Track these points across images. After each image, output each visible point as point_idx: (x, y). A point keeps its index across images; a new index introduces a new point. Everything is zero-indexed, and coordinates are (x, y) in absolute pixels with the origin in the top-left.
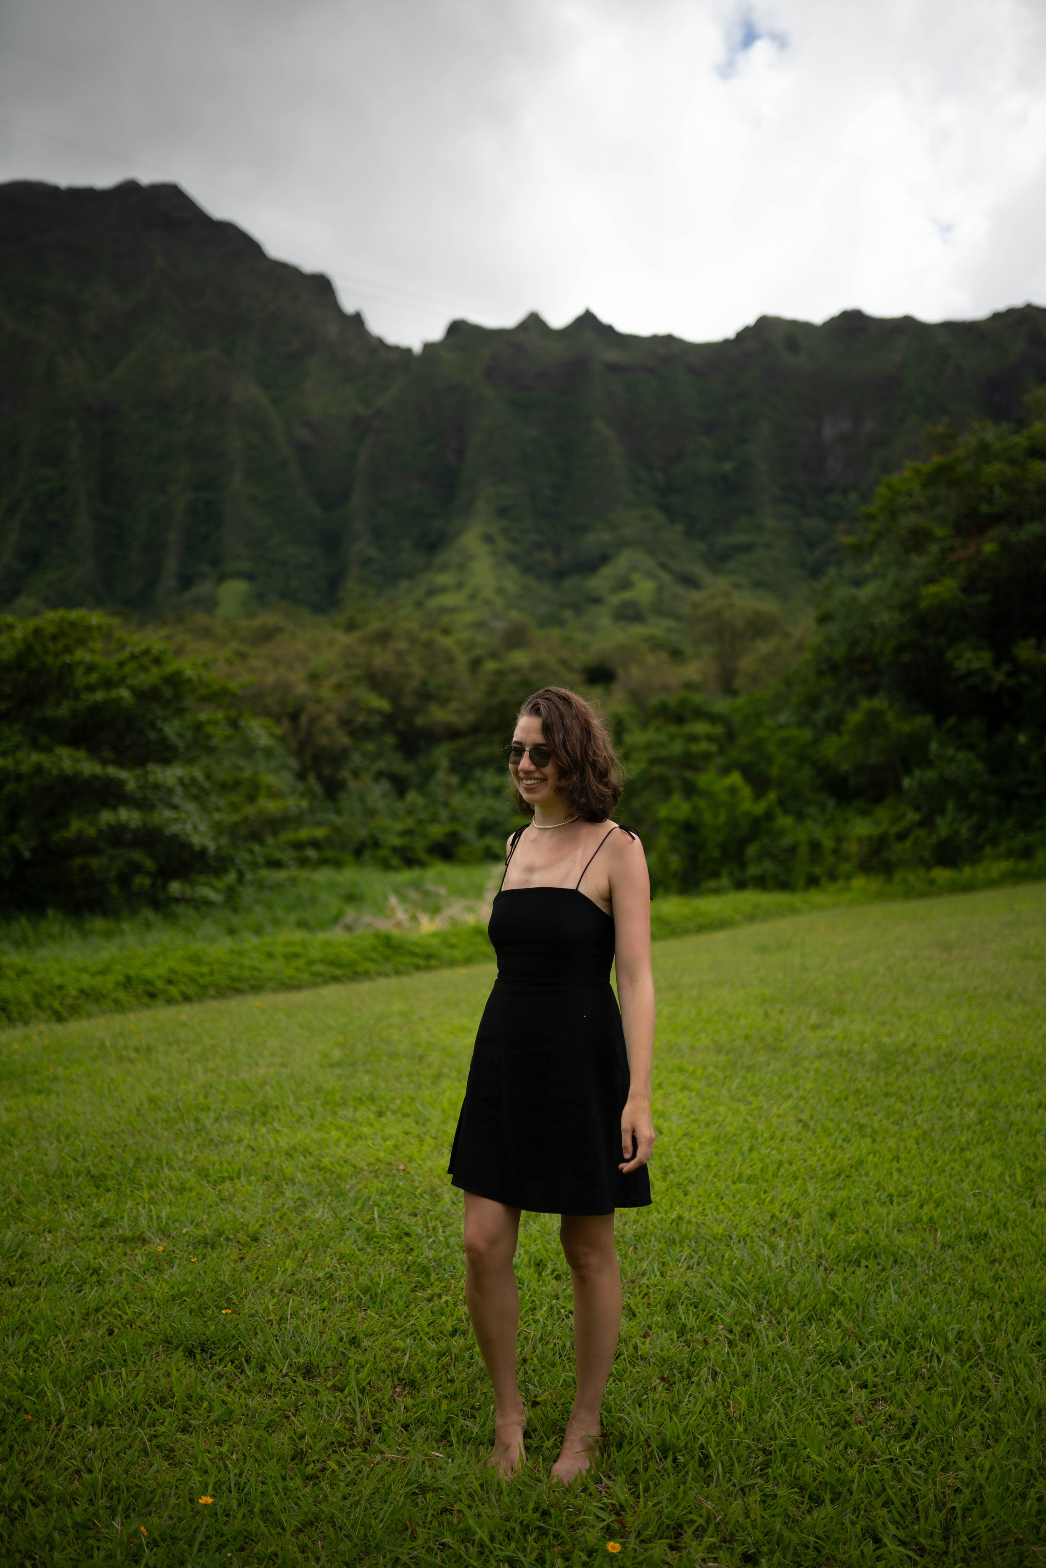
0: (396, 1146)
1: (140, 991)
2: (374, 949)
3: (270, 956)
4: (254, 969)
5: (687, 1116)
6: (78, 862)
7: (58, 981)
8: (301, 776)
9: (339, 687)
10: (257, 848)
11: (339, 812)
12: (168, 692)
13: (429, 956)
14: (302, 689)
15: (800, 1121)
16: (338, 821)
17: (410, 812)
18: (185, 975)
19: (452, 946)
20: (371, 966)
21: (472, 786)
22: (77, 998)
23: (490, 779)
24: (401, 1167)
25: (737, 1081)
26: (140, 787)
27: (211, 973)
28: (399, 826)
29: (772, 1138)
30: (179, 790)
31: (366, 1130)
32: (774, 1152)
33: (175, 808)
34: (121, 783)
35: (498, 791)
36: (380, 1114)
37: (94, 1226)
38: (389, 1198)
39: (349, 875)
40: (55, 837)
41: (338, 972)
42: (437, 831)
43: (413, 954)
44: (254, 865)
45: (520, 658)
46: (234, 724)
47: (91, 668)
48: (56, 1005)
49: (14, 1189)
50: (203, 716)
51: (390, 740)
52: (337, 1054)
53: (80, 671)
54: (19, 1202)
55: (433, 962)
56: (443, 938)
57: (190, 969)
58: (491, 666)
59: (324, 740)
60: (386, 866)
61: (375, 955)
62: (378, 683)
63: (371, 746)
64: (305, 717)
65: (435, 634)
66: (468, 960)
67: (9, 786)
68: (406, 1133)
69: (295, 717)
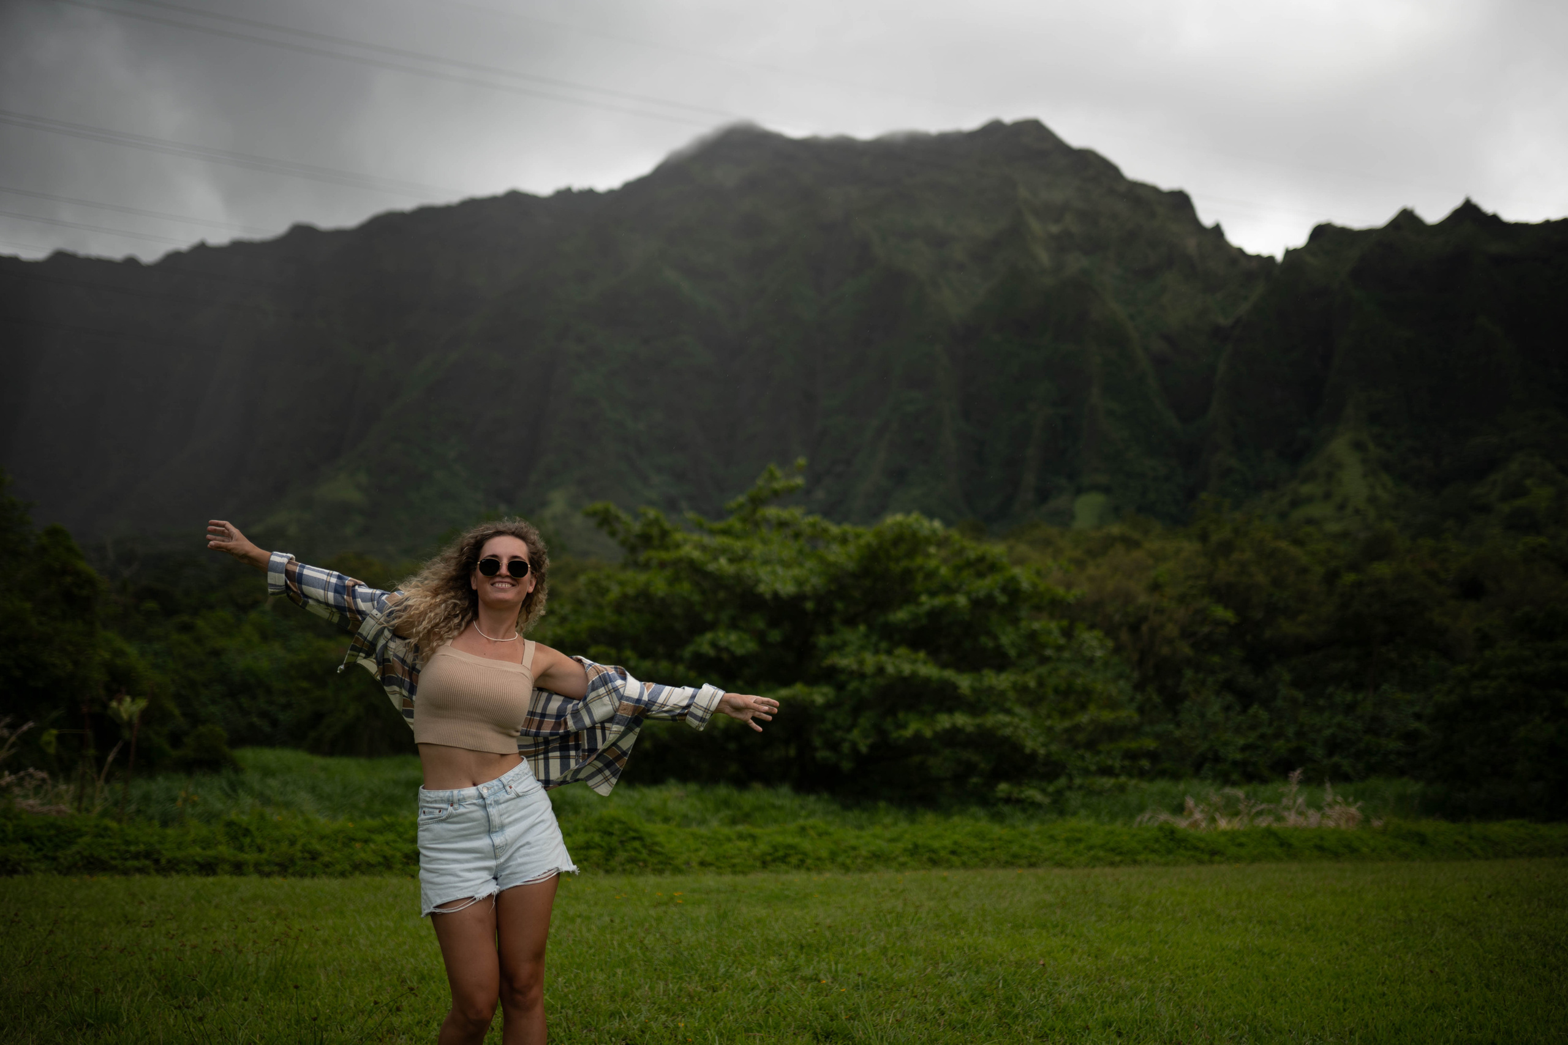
0: (1049, 953)
1: (925, 858)
2: (1157, 840)
3: (1052, 838)
4: (1033, 848)
6: (917, 759)
7: (853, 842)
8: (1139, 687)
9: (1182, 599)
10: (1088, 755)
11: (1178, 725)
12: (1002, 599)
13: (1213, 853)
14: (1143, 599)
16: (1178, 733)
17: (1253, 728)
18: (968, 848)
19: (1241, 845)
20: (1151, 857)
21: (1321, 702)
22: (867, 858)
23: (1343, 696)
24: (1042, 962)
26: (974, 690)
27: (993, 849)
28: (1241, 742)
30: (1011, 695)
33: (1008, 712)
34: (955, 687)
35: (1350, 708)
39: (1182, 786)
40: (895, 735)
41: (1118, 859)
42: (1281, 746)
43: (1196, 848)
44: (1086, 772)
45: (1382, 569)
46: (1068, 633)
47: (930, 575)
48: (848, 861)
50: (1036, 625)
51: (1237, 652)
53: (920, 577)
55: (1217, 858)
56: (1232, 837)
57: (974, 843)
58: (1350, 578)
59: (1165, 650)
61: (1156, 846)
62: (1222, 594)
63: (1216, 659)
64: (1145, 628)
65: (1283, 544)
66: (1255, 859)
67: (853, 685)
68: (1064, 946)
69: (1134, 629)
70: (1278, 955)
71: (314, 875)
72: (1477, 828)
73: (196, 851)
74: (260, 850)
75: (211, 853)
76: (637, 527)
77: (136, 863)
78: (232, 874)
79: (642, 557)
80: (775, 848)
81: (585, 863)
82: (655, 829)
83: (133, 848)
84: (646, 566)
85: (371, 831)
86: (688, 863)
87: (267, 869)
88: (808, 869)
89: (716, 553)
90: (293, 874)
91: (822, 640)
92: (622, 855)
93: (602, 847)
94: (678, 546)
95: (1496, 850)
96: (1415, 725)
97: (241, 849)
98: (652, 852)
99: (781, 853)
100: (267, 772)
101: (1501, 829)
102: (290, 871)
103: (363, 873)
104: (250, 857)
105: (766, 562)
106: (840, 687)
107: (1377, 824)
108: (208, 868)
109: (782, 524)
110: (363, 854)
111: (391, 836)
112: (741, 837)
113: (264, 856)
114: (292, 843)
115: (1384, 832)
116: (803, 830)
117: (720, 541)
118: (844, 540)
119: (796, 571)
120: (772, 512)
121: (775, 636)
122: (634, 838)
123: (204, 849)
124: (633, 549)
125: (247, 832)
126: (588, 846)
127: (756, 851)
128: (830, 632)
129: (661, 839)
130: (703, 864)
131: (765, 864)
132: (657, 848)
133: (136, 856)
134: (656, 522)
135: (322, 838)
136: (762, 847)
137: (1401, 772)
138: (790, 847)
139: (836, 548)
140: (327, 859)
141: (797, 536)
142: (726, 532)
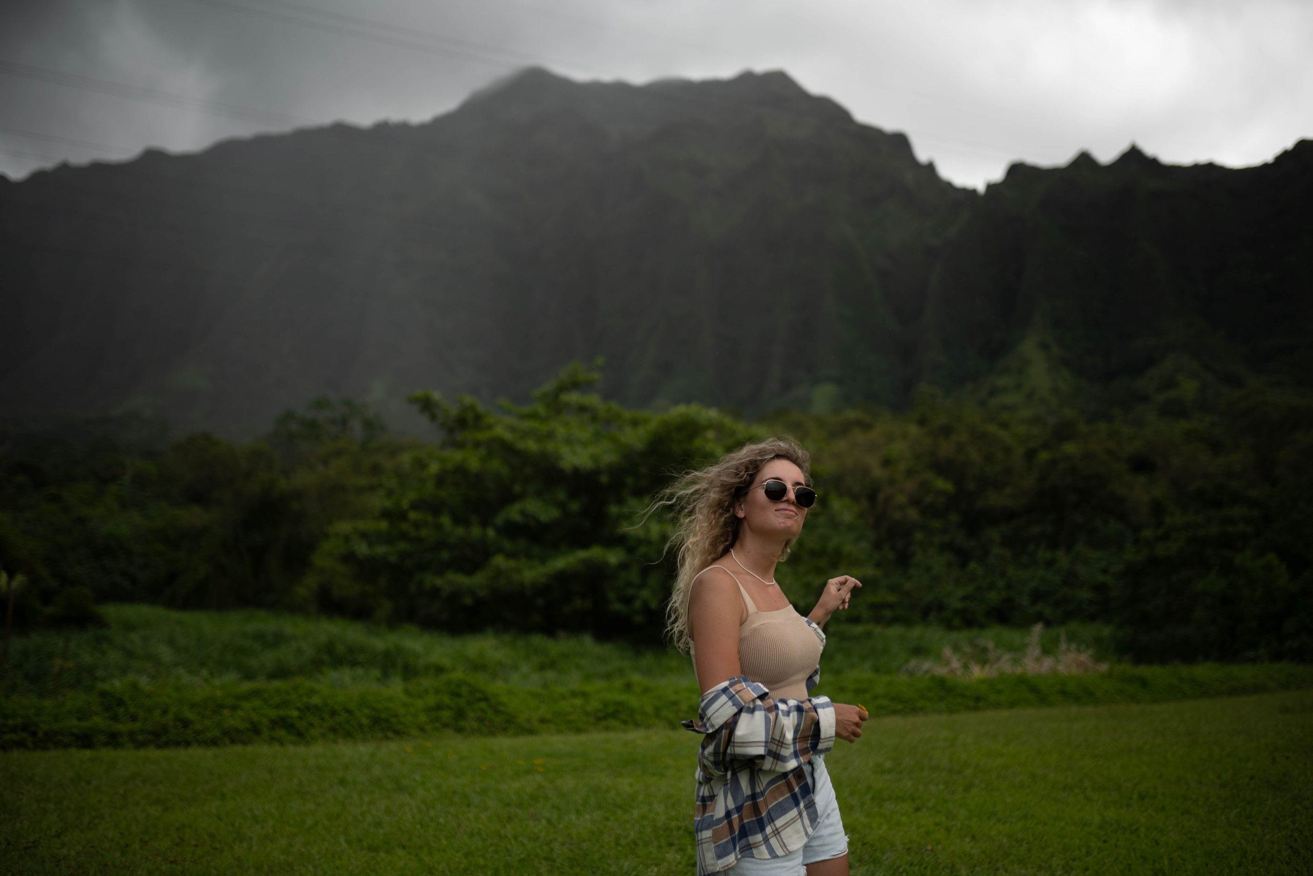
0: (927, 833)
2: (930, 689)
5: (1185, 834)
7: (673, 698)
8: (877, 546)
9: (910, 473)
11: (908, 578)
13: (978, 699)
14: (878, 472)
15: (1291, 847)
16: (908, 586)
17: (971, 580)
19: (999, 692)
20: (926, 704)
21: (1025, 560)
23: (1043, 554)
24: (929, 847)
25: (1235, 811)
28: (961, 592)
29: (1262, 859)
31: (904, 819)
32: (1262, 869)
35: (1050, 564)
36: (917, 809)
37: (688, 865)
38: (916, 868)
39: (916, 632)
42: (994, 597)
43: (963, 696)
45: (1070, 448)
48: (671, 717)
49: (632, 834)
51: (954, 518)
52: (888, 764)
54: (636, 844)
55: (981, 704)
56: (991, 684)
58: (1044, 456)
59: (897, 515)
60: (949, 626)
61: (930, 695)
62: (942, 468)
63: (937, 524)
64: (881, 497)
65: (992, 429)
66: (1012, 705)
67: (642, 550)
68: (937, 824)
69: (872, 497)
70: (1137, 830)
71: (188, 744)
72: (1185, 671)
73: (72, 723)
74: (134, 718)
75: (86, 724)
76: (454, 411)
77: (13, 737)
78: (106, 745)
79: (459, 436)
80: (606, 705)
81: (437, 725)
82: (497, 687)
83: (10, 722)
84: (460, 446)
85: (239, 697)
86: (529, 721)
87: (140, 738)
88: (637, 725)
89: (525, 434)
90: (167, 745)
91: (614, 509)
92: (471, 715)
93: (450, 708)
94: (490, 427)
95: (1203, 691)
96: (1101, 578)
97: (115, 718)
98: (497, 712)
99: (611, 710)
100: (129, 627)
101: (1204, 671)
102: (164, 739)
103: (233, 741)
104: (123, 727)
105: (569, 441)
106: (631, 550)
107: (1104, 667)
108: (85, 740)
109: (582, 409)
110: (233, 721)
111: (257, 703)
112: (574, 694)
113: (138, 725)
114: (165, 712)
115: (1109, 675)
116: (628, 687)
117: (528, 424)
118: (635, 423)
119: (593, 450)
120: (574, 398)
121: (575, 506)
122: (480, 700)
123: (80, 719)
124: (451, 431)
125: (120, 702)
126: (439, 707)
127: (589, 708)
128: (620, 501)
129: (504, 699)
130: (543, 721)
131: (599, 719)
132: (502, 708)
133: (14, 730)
134: (472, 408)
135: (193, 706)
136: (594, 704)
137: (1092, 618)
138: (619, 704)
139: (628, 430)
140: (198, 727)
141: (594, 419)
142: (533, 416)
